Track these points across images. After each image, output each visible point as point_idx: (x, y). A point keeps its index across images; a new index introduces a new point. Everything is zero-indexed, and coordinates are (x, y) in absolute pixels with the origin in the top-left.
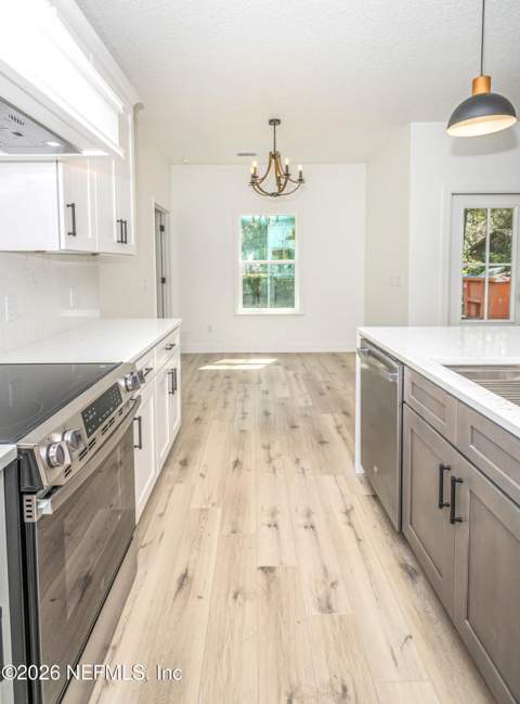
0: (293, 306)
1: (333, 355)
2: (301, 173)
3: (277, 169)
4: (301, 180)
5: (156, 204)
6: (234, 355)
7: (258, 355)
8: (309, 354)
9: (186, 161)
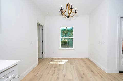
0: (72, 47)
1: (82, 59)
2: (76, 10)
3: (69, 8)
4: (76, 12)
5: (38, 22)
6: (59, 59)
7: (64, 59)
8: (76, 58)
9: (48, 14)
